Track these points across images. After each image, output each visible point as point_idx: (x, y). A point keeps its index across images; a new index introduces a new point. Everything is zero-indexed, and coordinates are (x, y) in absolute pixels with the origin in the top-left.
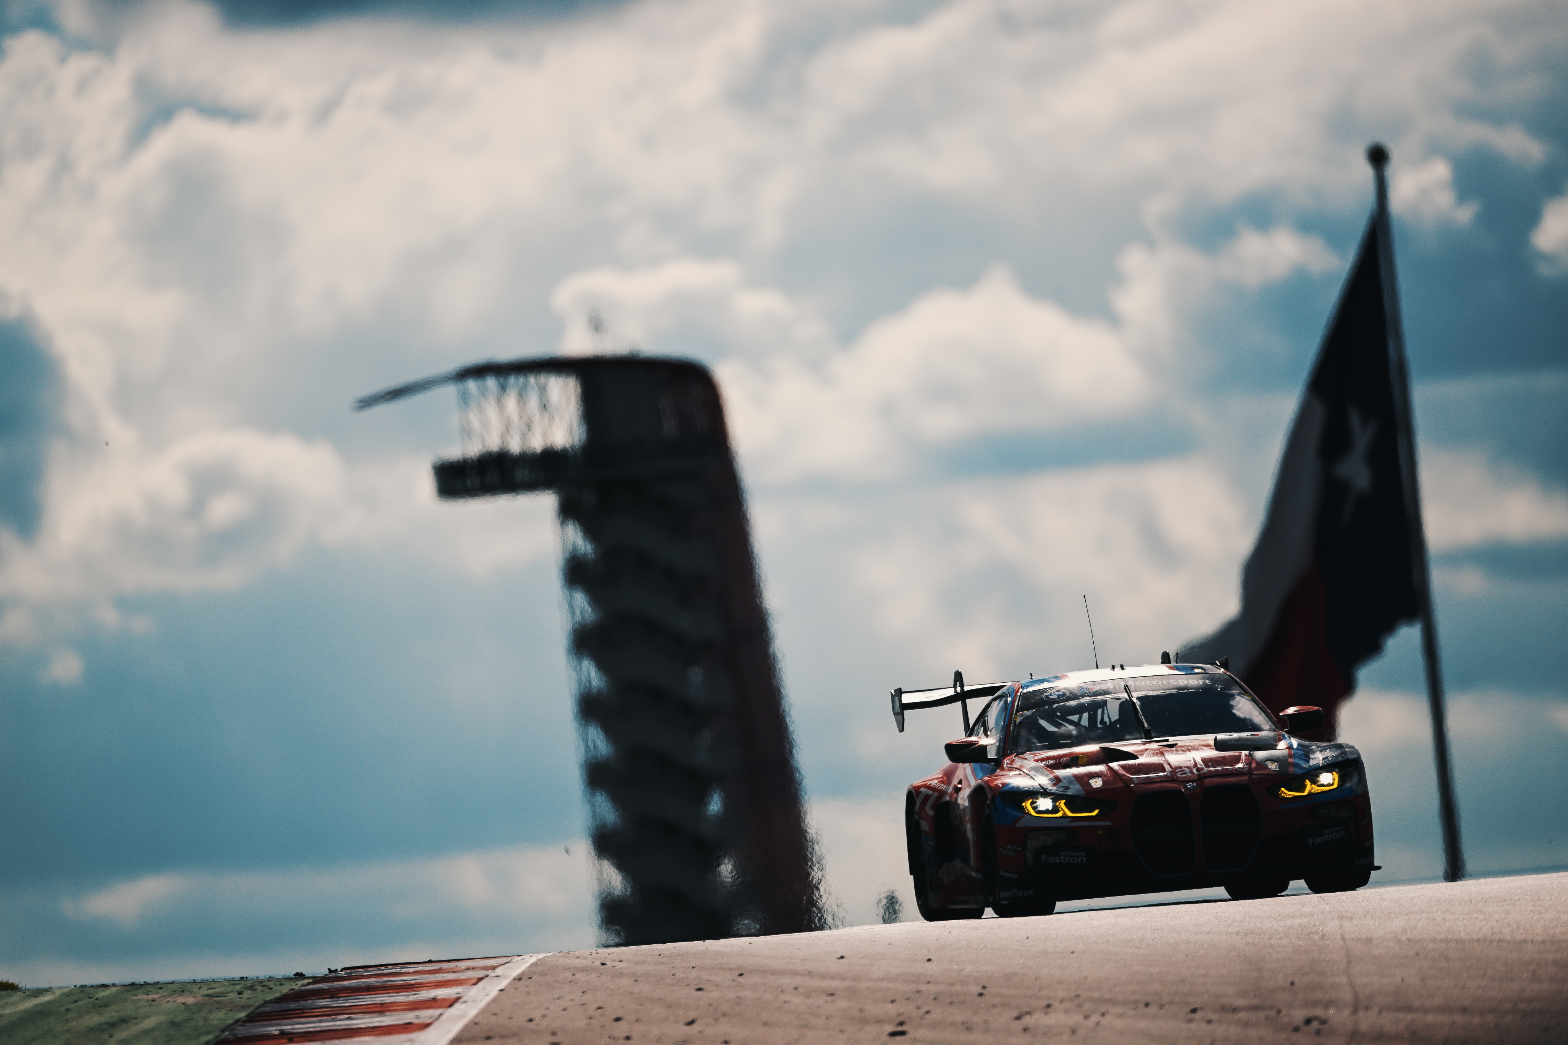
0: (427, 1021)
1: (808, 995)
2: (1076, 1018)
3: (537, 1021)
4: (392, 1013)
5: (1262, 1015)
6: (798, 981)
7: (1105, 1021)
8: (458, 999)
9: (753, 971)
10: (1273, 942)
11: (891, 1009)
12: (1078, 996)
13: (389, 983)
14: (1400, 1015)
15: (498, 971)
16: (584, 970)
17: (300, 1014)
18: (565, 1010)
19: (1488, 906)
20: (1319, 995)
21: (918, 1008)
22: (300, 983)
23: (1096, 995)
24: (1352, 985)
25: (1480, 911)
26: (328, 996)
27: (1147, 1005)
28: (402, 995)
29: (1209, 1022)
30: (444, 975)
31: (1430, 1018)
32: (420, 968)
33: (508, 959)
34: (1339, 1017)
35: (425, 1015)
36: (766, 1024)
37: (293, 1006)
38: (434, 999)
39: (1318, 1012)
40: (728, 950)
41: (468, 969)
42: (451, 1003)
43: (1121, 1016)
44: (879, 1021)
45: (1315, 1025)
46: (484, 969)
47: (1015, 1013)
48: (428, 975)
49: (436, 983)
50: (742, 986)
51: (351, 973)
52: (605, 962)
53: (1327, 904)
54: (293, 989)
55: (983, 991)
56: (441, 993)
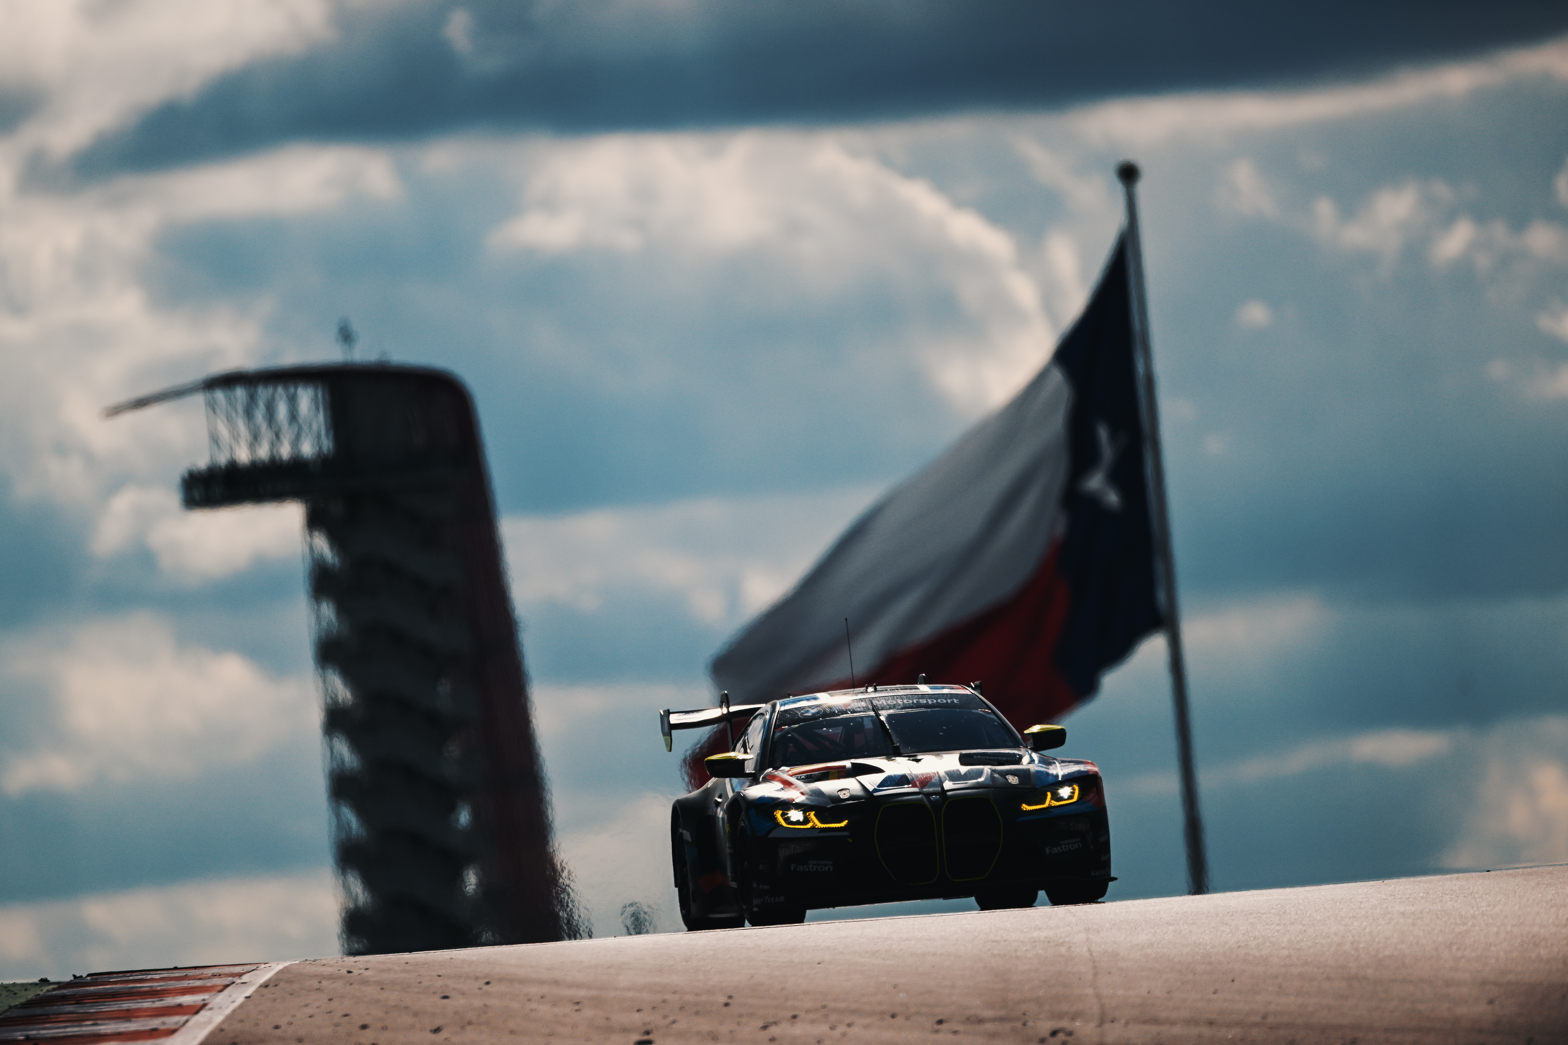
0: (173, 1027)
1: (554, 1004)
2: (822, 1029)
3: (283, 1028)
4: (139, 1019)
5: (1008, 1026)
6: (545, 989)
7: (852, 1031)
8: (204, 1006)
9: (501, 980)
10: (1019, 954)
11: (637, 1019)
12: (824, 1007)
13: (135, 990)
14: (1146, 1027)
15: (245, 978)
16: (331, 977)
17: (44, 1019)
18: (311, 1017)
19: (1234, 919)
20: (1065, 1007)
21: (665, 1017)
22: (46, 989)
23: (842, 1005)
24: (1098, 996)
25: (1227, 924)
26: (73, 1002)
27: (893, 1016)
28: (147, 1002)
29: (955, 1032)
30: (191, 982)
31: (1177, 1030)
32: (165, 975)
33: (254, 967)
34: (1085, 1029)
35: (172, 1021)
36: (512, 1032)
37: (38, 1011)
38: (180, 1006)
39: (1064, 1024)
40: (475, 958)
41: (214, 976)
42: (197, 1010)
43: (866, 1027)
44: (625, 1030)
45: (1061, 1037)
46: (230, 977)
47: (761, 1024)
48: (174, 982)
49: (184, 989)
50: (488, 994)
51: (96, 979)
52: (352, 970)
53: (1074, 916)
54: (38, 995)
55: (729, 1001)
56: (187, 1000)
